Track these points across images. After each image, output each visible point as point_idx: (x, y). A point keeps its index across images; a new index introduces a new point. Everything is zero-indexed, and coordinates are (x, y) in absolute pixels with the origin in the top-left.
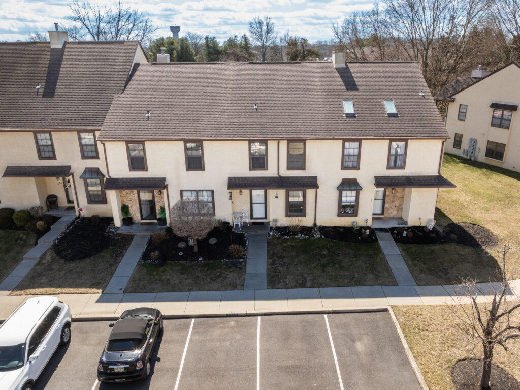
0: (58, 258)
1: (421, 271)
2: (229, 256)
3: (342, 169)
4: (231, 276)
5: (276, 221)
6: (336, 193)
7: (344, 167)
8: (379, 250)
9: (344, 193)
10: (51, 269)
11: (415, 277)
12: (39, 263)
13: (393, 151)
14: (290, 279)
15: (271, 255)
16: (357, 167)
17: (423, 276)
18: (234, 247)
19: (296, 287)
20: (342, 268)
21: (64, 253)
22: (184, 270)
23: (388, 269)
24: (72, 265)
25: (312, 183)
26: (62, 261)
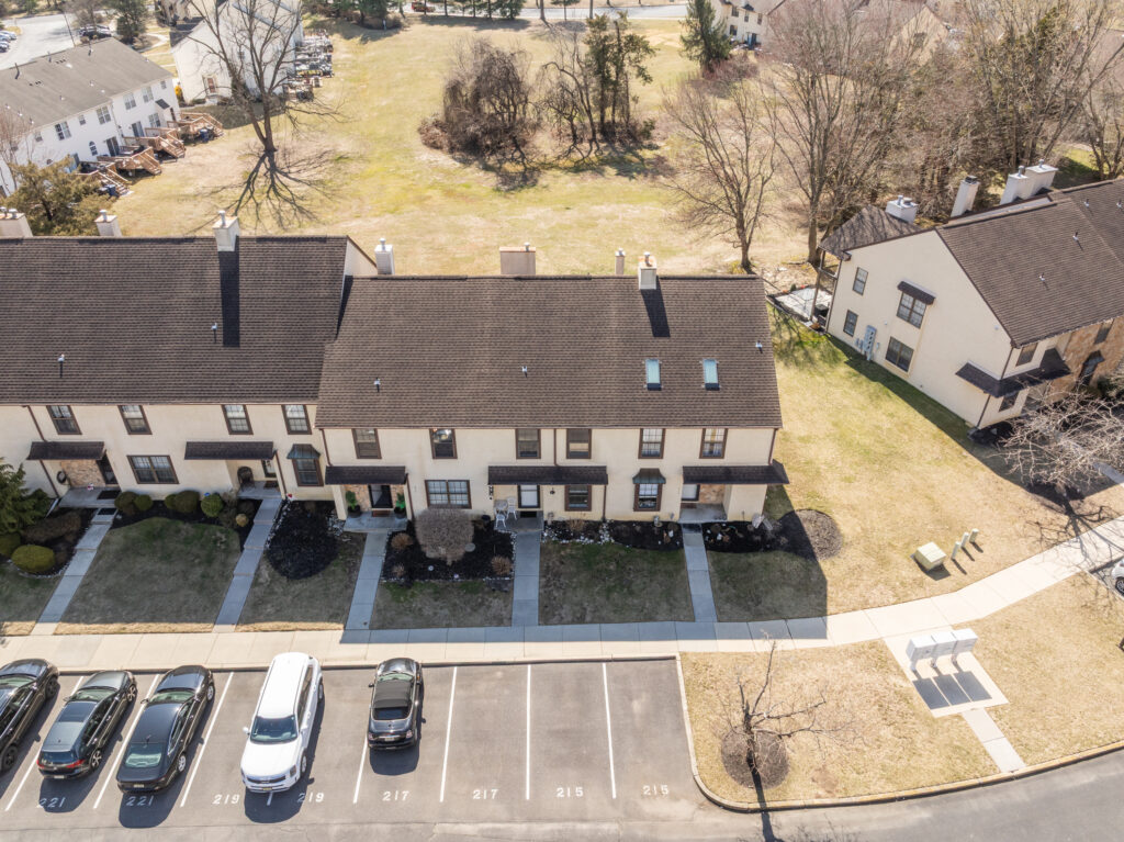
0: (277, 575)
1: (728, 600)
2: (492, 574)
3: (639, 458)
4: (496, 603)
6: (631, 487)
7: (643, 455)
8: (681, 563)
10: (273, 593)
11: (718, 608)
12: (255, 583)
13: (708, 438)
14: (566, 611)
15: (545, 572)
16: (659, 455)
17: (727, 607)
18: (497, 560)
19: (573, 622)
20: (631, 593)
21: (283, 566)
22: (438, 594)
23: (687, 596)
24: (298, 586)
25: (600, 476)
26: (284, 580)
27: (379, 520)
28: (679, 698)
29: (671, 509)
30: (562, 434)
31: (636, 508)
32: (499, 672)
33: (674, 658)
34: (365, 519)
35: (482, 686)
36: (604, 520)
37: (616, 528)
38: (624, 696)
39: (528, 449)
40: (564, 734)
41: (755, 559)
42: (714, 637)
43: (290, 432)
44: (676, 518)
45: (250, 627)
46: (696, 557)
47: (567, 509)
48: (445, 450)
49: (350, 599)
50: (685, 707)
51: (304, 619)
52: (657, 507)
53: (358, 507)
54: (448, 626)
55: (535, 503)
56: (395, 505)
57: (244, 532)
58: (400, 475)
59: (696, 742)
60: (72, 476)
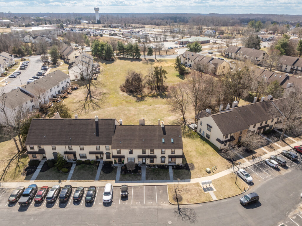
0: (104, 173)
1: (175, 177)
2: (138, 173)
4: (139, 177)
5: (148, 163)
6: (160, 159)
7: (162, 154)
8: (168, 171)
9: (162, 159)
10: (103, 176)
11: (174, 178)
12: (100, 174)
13: (172, 151)
14: (150, 178)
15: (147, 172)
16: (165, 154)
17: (175, 178)
18: (139, 171)
19: (151, 180)
20: (160, 176)
21: (105, 172)
22: (130, 176)
23: (169, 176)
24: (107, 175)
25: (155, 157)
26: (105, 174)
27: (119, 165)
28: (167, 190)
29: (167, 162)
30: (149, 150)
31: (161, 162)
32: (140, 187)
33: (166, 185)
34: (117, 164)
35: (137, 189)
36: (156, 164)
37: (158, 165)
38: (159, 190)
39: (144, 152)
40: (149, 195)
41: (180, 170)
42: (173, 182)
43: (106, 150)
44: (168, 164)
45: (100, 181)
46: (171, 170)
47: (150, 162)
48: (131, 153)
49: (116, 176)
50: (168, 192)
51: (109, 180)
52: (164, 162)
53: (116, 162)
54: (132, 180)
55: (145, 162)
56: (122, 162)
57: (98, 166)
58: (123, 157)
59: (169, 196)
60: (69, 157)
